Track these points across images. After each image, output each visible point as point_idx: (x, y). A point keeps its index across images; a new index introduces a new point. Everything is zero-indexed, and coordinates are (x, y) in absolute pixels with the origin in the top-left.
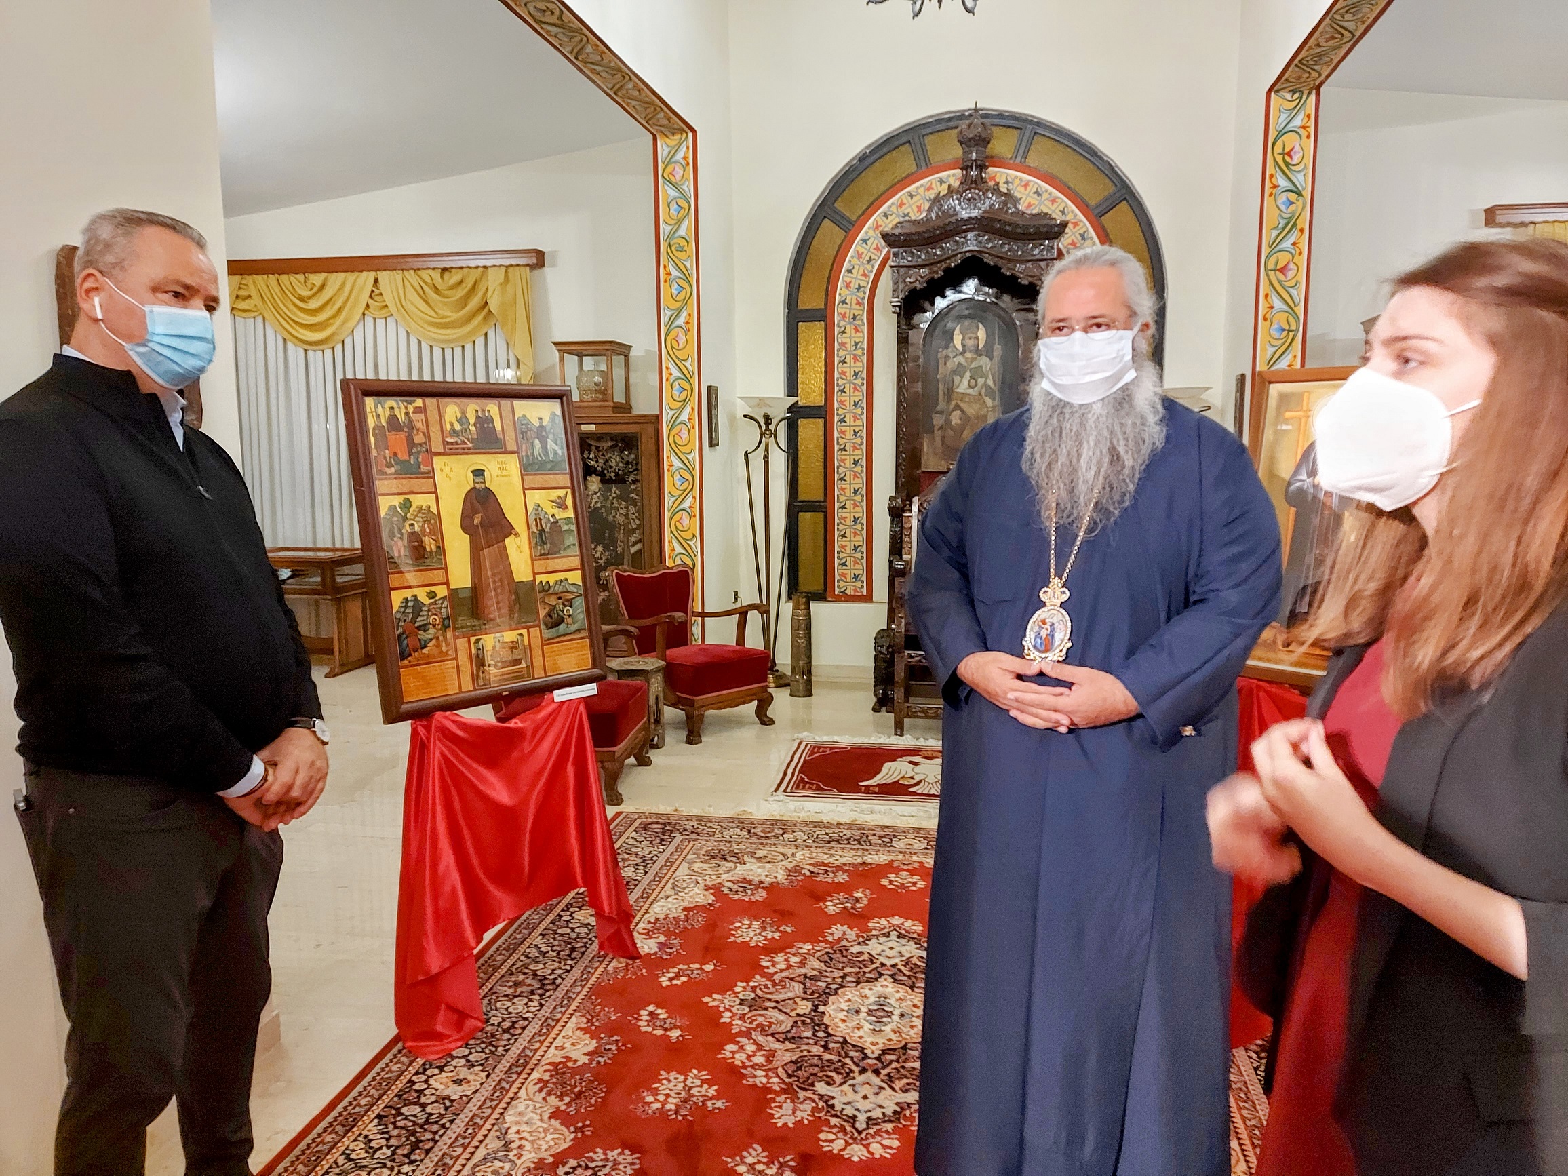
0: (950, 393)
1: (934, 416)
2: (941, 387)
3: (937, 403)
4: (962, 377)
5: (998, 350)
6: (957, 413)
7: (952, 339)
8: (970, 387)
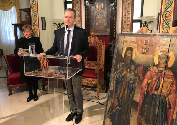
0: (96, 18)
1: (93, 23)
2: (94, 16)
3: (93, 20)
4: (98, 15)
5: (106, 9)
6: (97, 23)
7: (96, 7)
8: (100, 17)
